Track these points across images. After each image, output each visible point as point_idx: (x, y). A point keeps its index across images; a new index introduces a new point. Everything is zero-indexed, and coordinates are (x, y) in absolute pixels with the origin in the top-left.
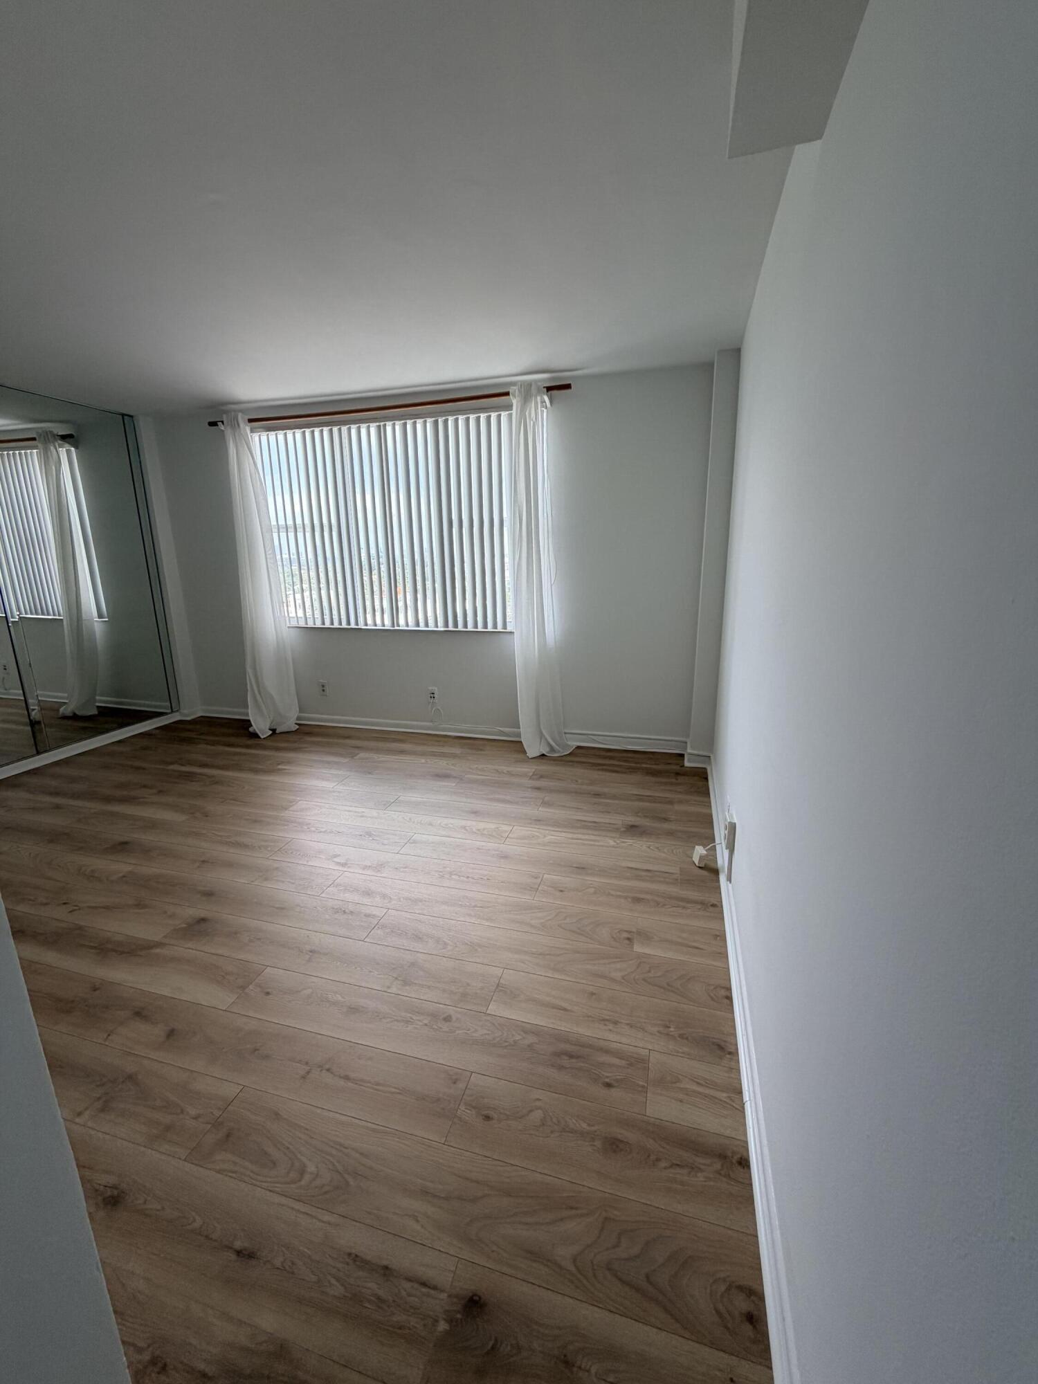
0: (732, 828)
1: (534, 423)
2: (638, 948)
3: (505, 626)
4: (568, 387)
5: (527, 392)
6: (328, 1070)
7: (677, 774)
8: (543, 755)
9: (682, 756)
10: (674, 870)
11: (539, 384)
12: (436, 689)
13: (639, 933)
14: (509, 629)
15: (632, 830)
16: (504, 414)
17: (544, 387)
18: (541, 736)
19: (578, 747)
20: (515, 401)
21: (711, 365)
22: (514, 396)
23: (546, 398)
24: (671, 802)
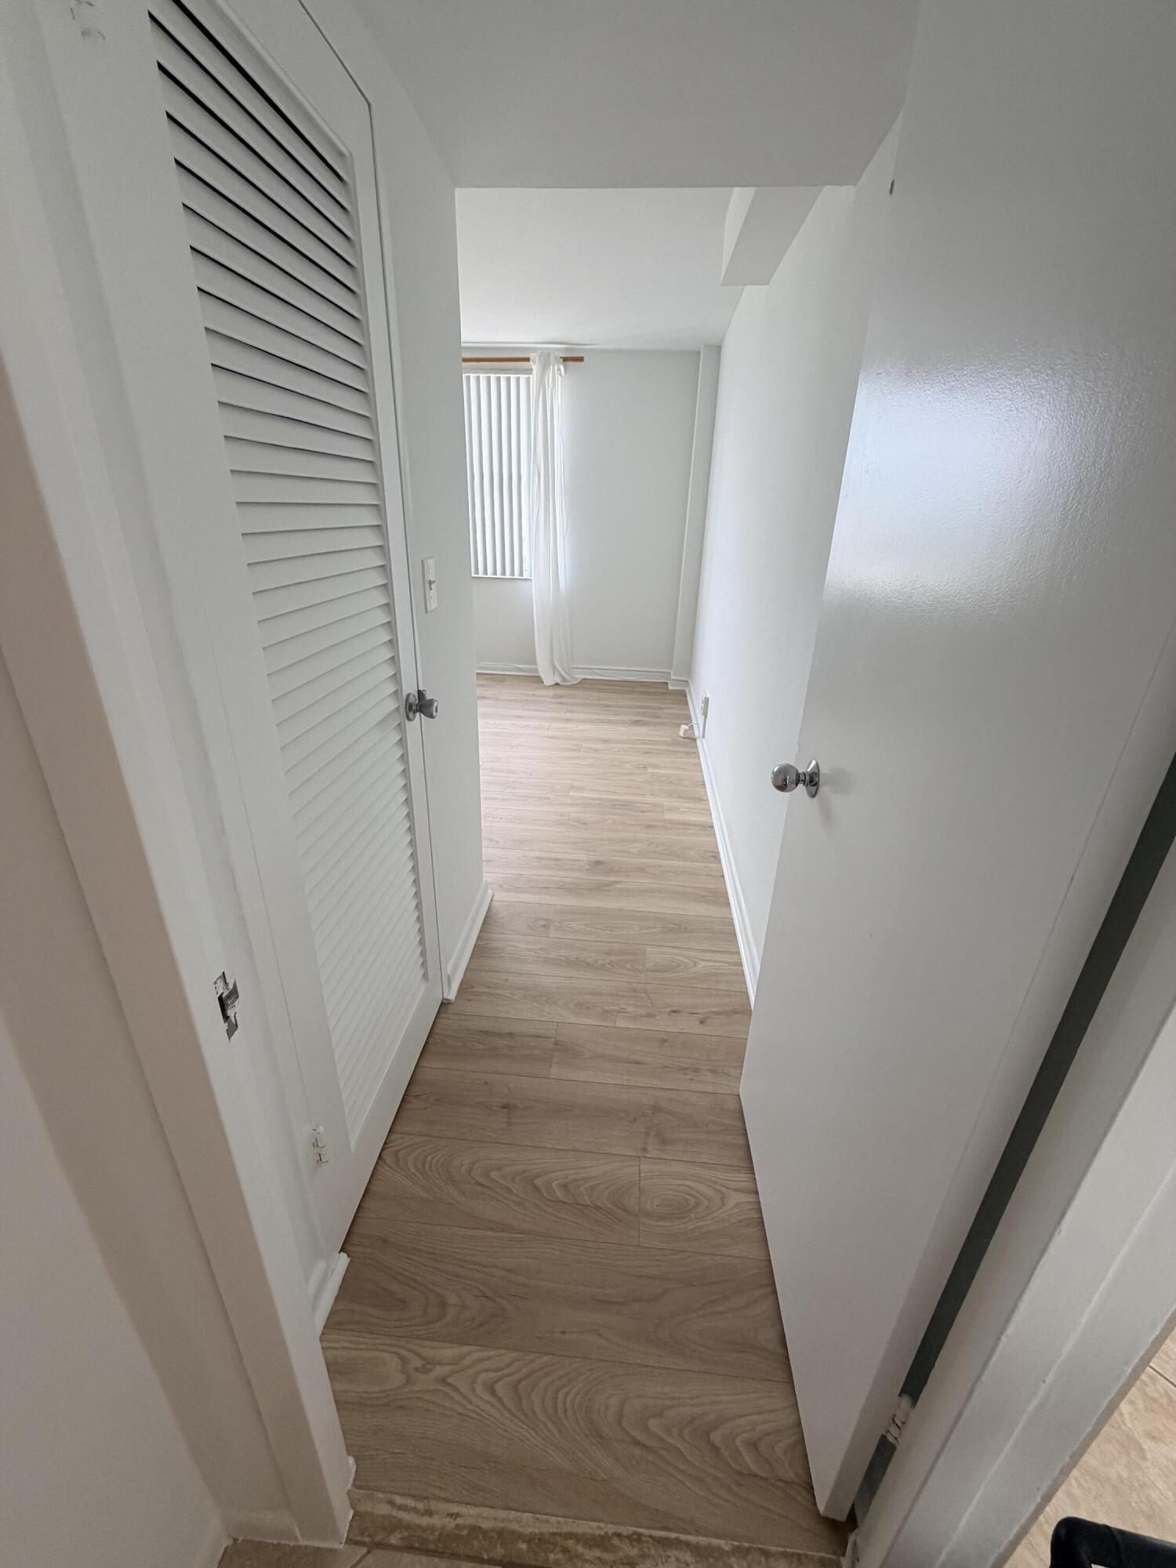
0: (706, 701)
1: (552, 390)
2: (650, 770)
3: (521, 573)
4: (581, 359)
5: (546, 360)
7: (665, 694)
8: (557, 684)
9: (667, 683)
10: (669, 739)
11: (557, 354)
13: (649, 765)
14: (526, 576)
16: (523, 377)
17: (561, 358)
18: (554, 669)
19: (583, 679)
20: (535, 367)
21: (699, 353)
22: (534, 362)
23: (562, 367)
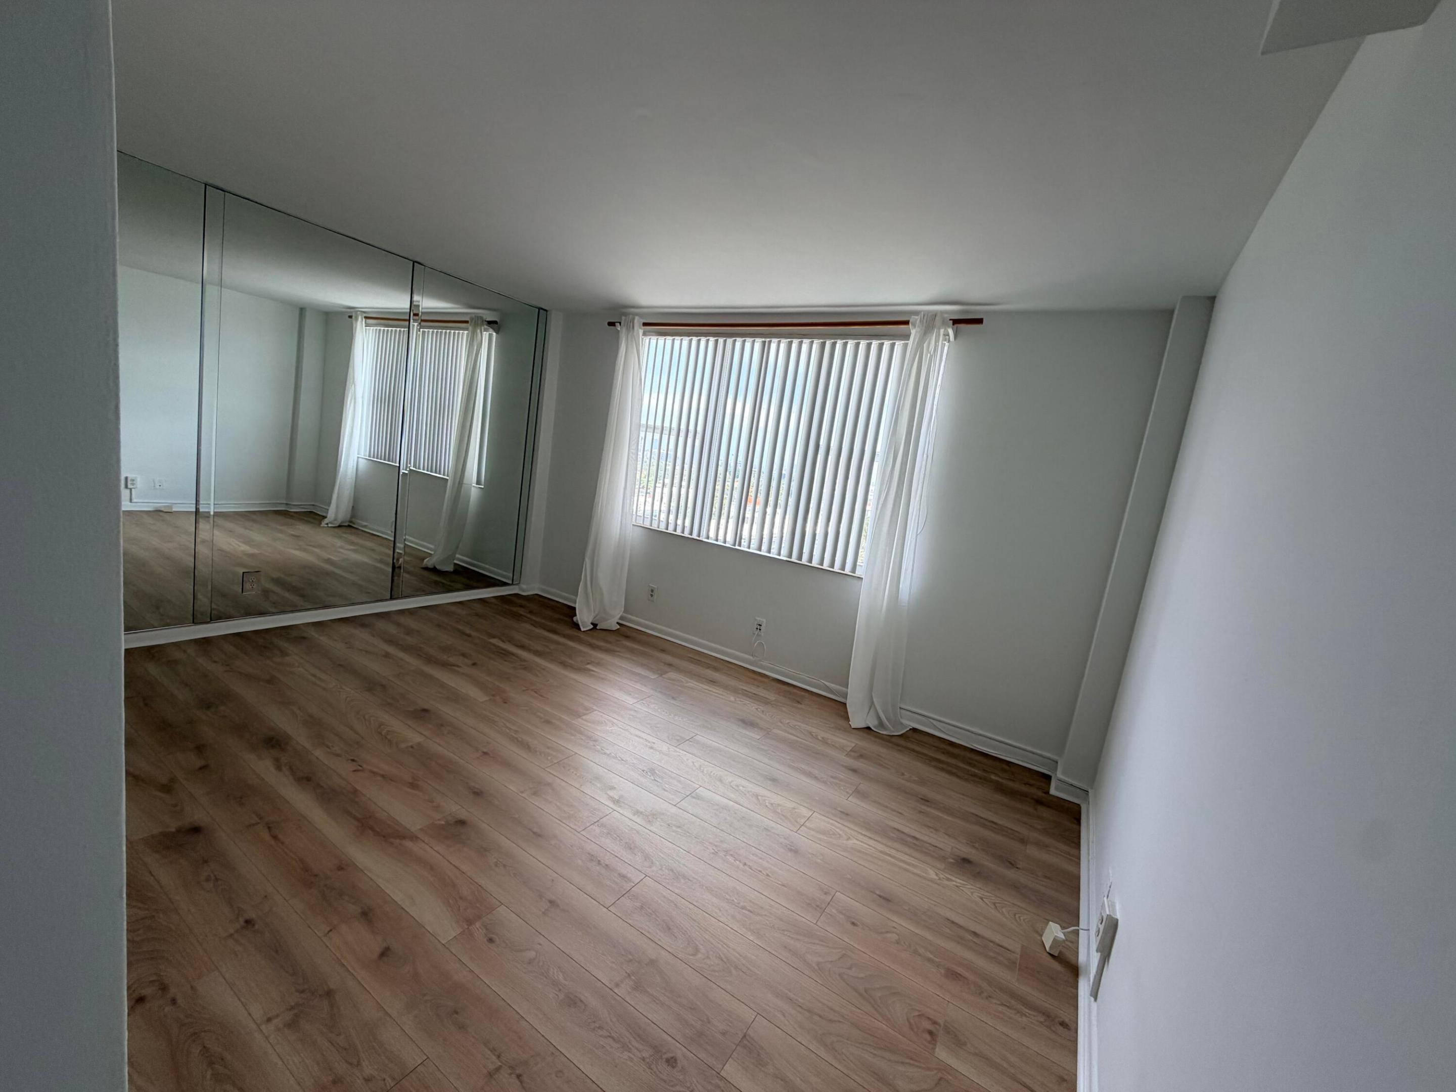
0: (1111, 928)
1: (931, 356)
2: (942, 1054)
3: (854, 569)
4: (979, 321)
5: (930, 323)
6: (519, 1076)
7: (1039, 802)
8: (869, 728)
9: (1048, 778)
11: (946, 315)
12: (764, 620)
13: (947, 1030)
14: (858, 573)
15: (964, 864)
16: (899, 344)
17: (950, 320)
18: (872, 704)
19: (914, 730)
20: (914, 332)
21: (1172, 312)
22: (914, 326)
23: (951, 332)
24: (1023, 841)
